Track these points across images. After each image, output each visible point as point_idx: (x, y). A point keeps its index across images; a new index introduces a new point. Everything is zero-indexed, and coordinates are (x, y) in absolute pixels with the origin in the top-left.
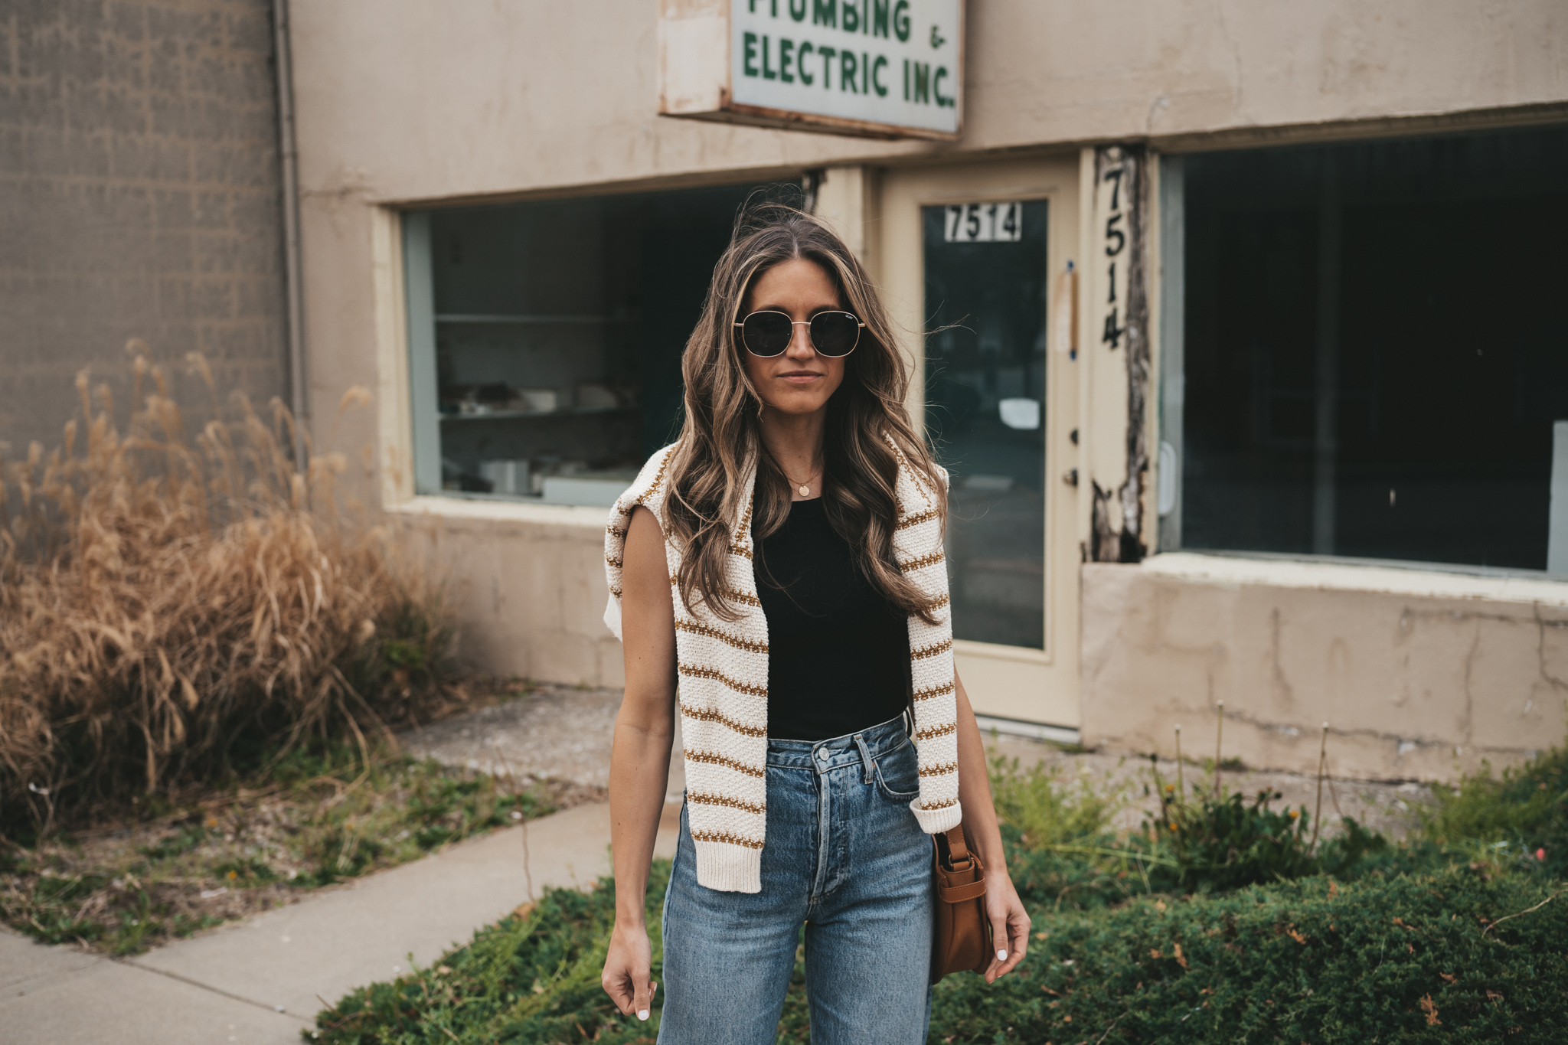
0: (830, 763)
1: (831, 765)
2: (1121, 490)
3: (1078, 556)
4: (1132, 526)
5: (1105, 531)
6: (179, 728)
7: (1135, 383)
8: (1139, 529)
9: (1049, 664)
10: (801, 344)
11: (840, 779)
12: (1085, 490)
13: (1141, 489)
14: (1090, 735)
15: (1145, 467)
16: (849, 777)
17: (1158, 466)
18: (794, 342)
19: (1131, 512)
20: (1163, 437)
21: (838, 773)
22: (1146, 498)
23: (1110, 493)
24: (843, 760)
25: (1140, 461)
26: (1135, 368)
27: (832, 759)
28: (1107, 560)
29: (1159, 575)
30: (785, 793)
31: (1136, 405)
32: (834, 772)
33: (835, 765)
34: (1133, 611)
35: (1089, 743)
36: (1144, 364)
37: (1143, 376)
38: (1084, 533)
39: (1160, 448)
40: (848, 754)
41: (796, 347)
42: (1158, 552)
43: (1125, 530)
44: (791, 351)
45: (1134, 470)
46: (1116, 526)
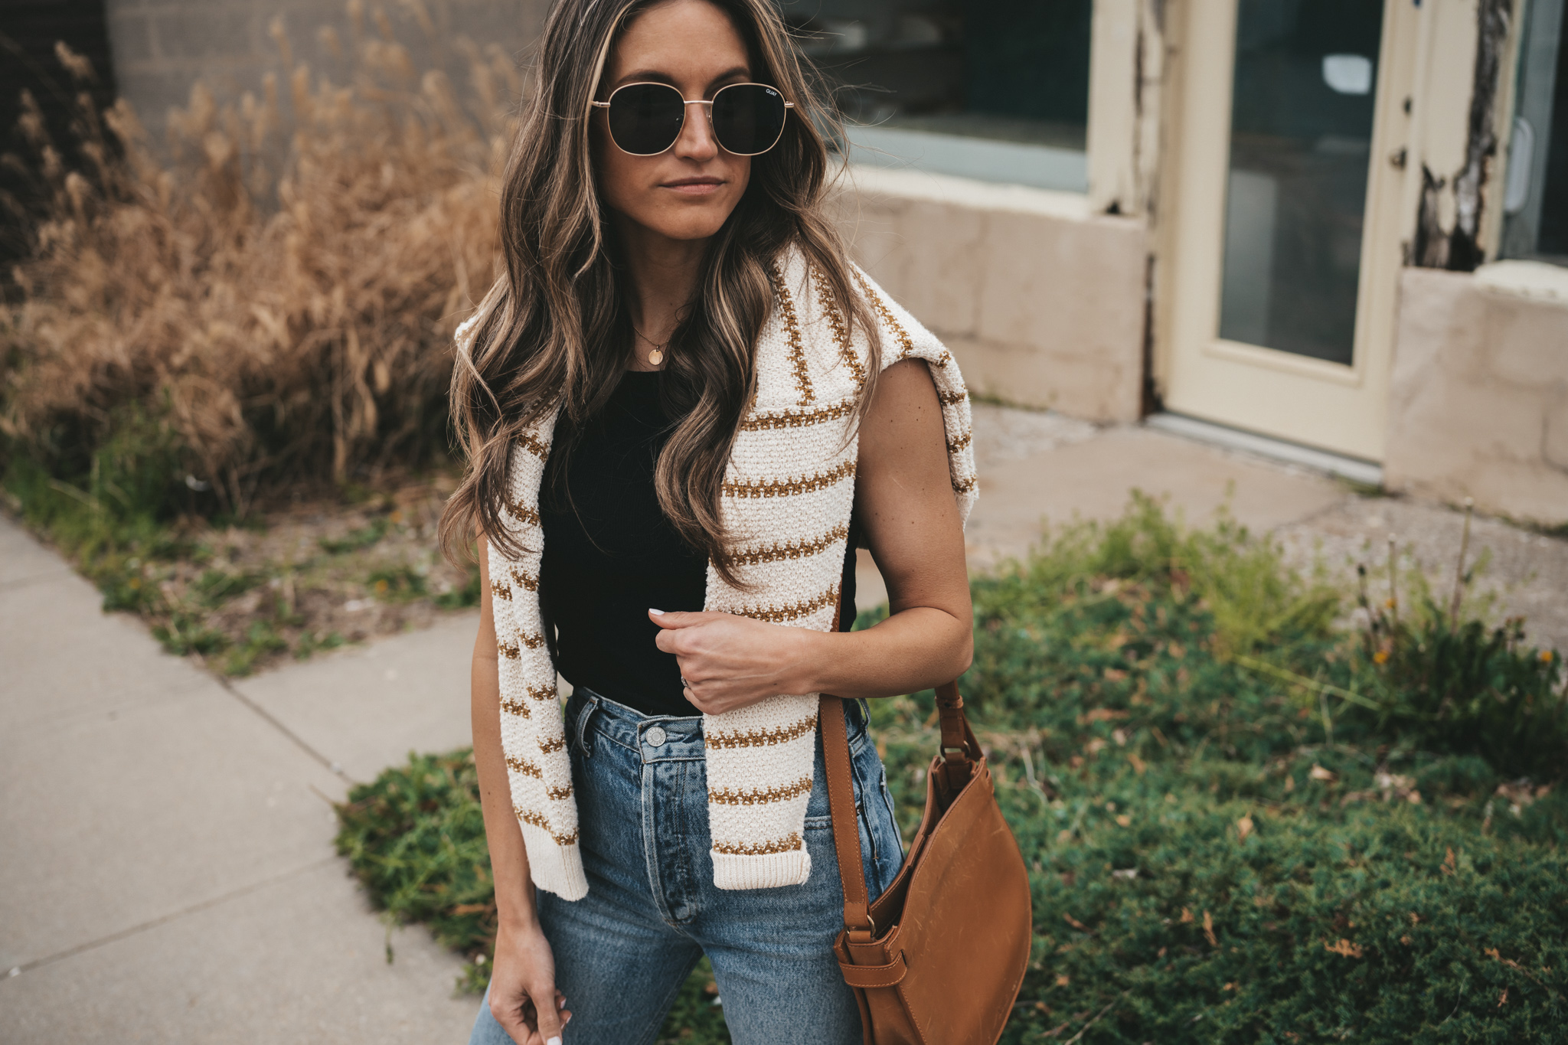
0: (662, 751)
1: (662, 754)
2: (1456, 181)
3: (1398, 257)
4: (1467, 225)
5: (1433, 230)
6: (370, 411)
7: (1488, 40)
8: (1476, 228)
9: (1359, 385)
10: (698, 136)
11: (671, 777)
12: (1413, 178)
13: (1483, 179)
14: (1391, 476)
15: (1491, 151)
16: (688, 777)
17: (1509, 151)
18: (687, 132)
19: (1467, 208)
20: (1519, 111)
21: (671, 768)
22: (1488, 192)
23: (1442, 183)
24: (681, 750)
25: (1485, 141)
26: (1490, 20)
27: (666, 745)
28: (1433, 265)
29: (1493, 290)
30: (610, 776)
31: (1487, 68)
32: (664, 765)
33: (667, 756)
34: (1457, 332)
35: (1392, 485)
36: (1504, 15)
37: (1500, 31)
38: (1407, 229)
39: (1515, 125)
40: (690, 745)
41: (692, 140)
42: (1500, 257)
43: (1458, 230)
44: (683, 147)
45: (1477, 153)
46: (1447, 224)
